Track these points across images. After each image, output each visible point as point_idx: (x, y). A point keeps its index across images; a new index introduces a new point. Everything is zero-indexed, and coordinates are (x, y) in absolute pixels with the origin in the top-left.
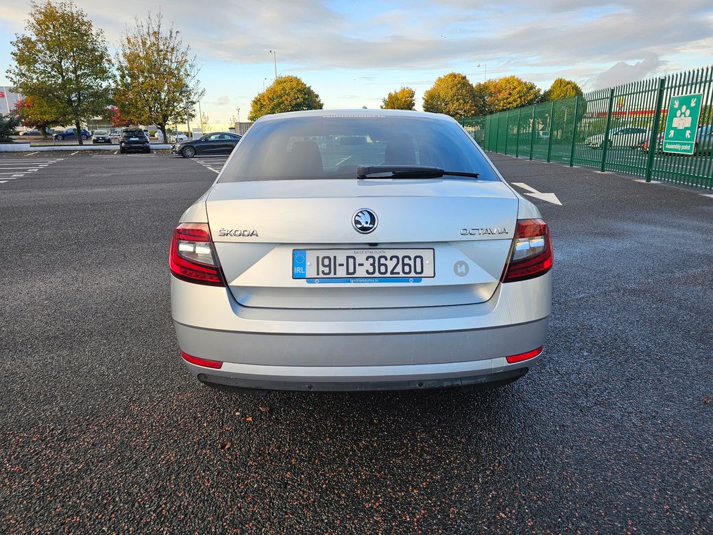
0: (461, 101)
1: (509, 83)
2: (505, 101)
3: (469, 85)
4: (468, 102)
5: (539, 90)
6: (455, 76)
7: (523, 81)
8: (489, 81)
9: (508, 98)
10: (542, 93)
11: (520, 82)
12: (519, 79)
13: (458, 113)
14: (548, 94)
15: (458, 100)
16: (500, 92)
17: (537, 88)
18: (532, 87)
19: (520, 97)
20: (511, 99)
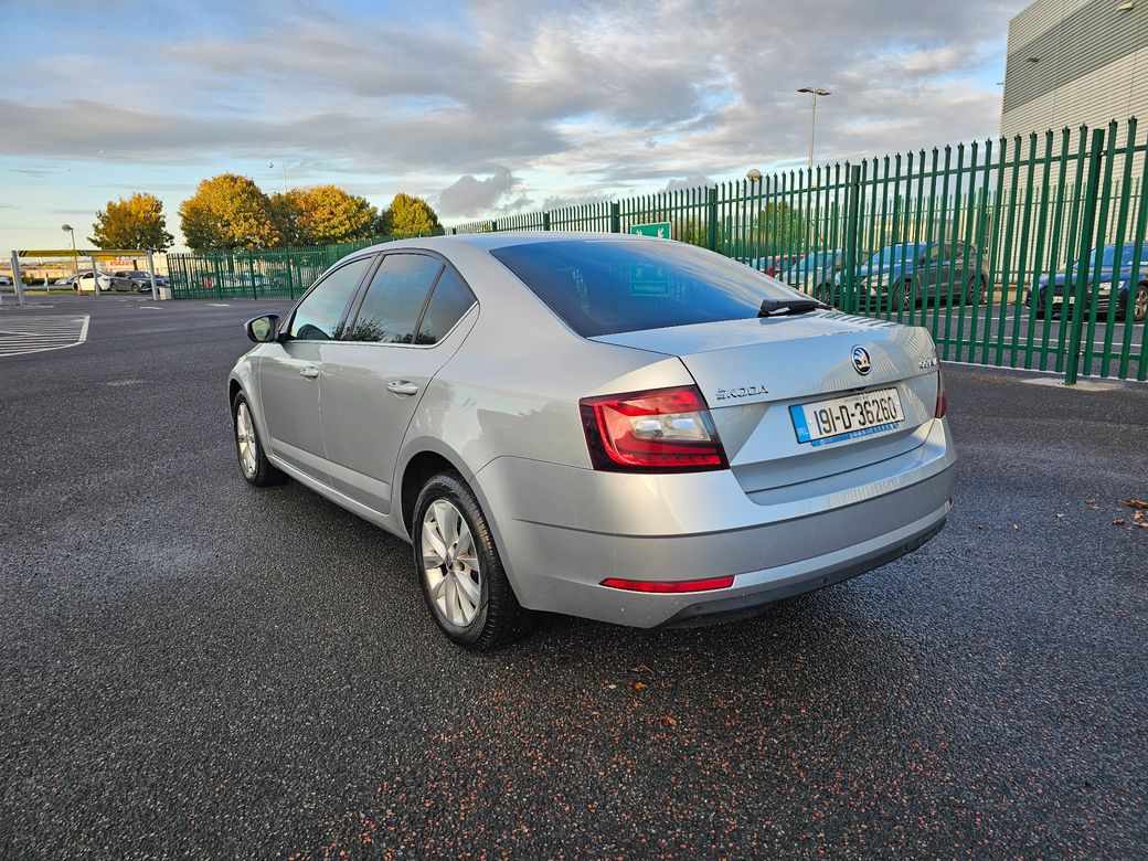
0: (252, 221)
1: (328, 196)
2: (326, 223)
3: (263, 196)
4: (265, 223)
5: (375, 210)
6: (234, 180)
7: (349, 194)
8: (294, 193)
9: (329, 220)
10: (379, 213)
11: (344, 197)
12: (342, 190)
13: (250, 241)
14: (388, 215)
15: (246, 219)
16: (315, 209)
17: (371, 206)
18: (363, 205)
19: (349, 219)
20: (335, 221)
